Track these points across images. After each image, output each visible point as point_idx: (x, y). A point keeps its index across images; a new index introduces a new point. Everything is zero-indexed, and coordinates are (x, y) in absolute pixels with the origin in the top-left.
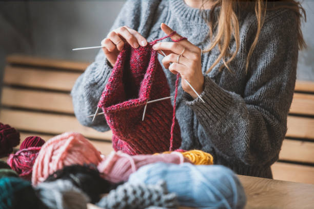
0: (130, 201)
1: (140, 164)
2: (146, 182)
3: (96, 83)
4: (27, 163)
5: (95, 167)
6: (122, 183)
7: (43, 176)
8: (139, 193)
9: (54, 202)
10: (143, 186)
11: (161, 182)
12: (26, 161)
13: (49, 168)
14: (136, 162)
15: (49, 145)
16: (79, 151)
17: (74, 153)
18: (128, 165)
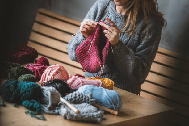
0: (77, 99)
2: (84, 92)
6: (75, 90)
7: (45, 80)
8: (81, 96)
9: (48, 95)
10: (83, 94)
11: (90, 94)
13: (48, 78)
14: (83, 82)
15: (49, 68)
16: (61, 73)
17: (59, 74)
18: (79, 83)
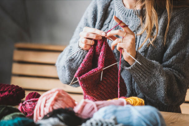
1: (99, 107)
2: (104, 117)
3: (73, 59)
4: (30, 109)
5: (72, 110)
6: (89, 119)
7: (40, 116)
8: (100, 124)
10: (103, 120)
11: (113, 117)
12: (30, 108)
13: (44, 111)
14: (97, 106)
15: (43, 97)
16: (62, 100)
18: (92, 108)
